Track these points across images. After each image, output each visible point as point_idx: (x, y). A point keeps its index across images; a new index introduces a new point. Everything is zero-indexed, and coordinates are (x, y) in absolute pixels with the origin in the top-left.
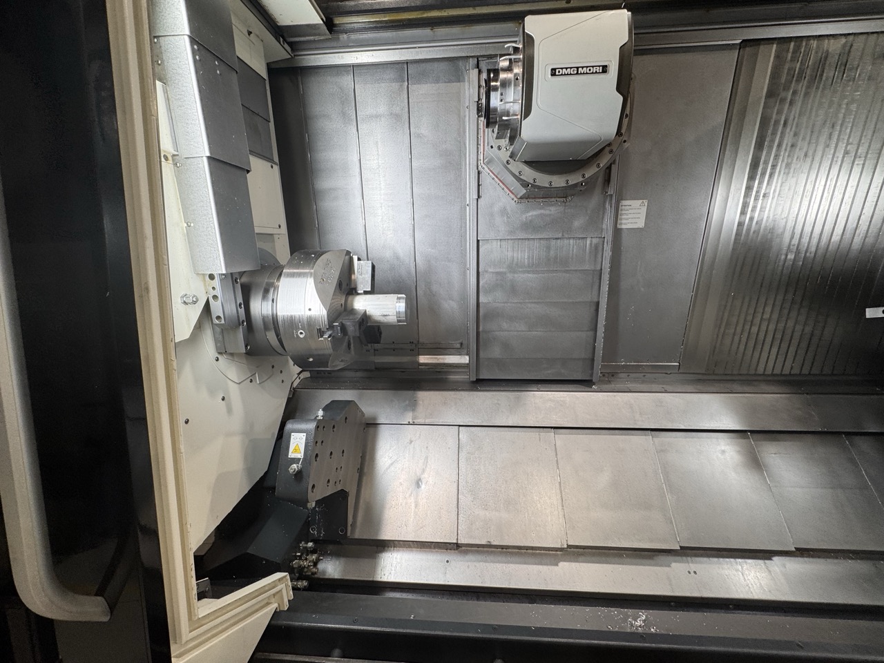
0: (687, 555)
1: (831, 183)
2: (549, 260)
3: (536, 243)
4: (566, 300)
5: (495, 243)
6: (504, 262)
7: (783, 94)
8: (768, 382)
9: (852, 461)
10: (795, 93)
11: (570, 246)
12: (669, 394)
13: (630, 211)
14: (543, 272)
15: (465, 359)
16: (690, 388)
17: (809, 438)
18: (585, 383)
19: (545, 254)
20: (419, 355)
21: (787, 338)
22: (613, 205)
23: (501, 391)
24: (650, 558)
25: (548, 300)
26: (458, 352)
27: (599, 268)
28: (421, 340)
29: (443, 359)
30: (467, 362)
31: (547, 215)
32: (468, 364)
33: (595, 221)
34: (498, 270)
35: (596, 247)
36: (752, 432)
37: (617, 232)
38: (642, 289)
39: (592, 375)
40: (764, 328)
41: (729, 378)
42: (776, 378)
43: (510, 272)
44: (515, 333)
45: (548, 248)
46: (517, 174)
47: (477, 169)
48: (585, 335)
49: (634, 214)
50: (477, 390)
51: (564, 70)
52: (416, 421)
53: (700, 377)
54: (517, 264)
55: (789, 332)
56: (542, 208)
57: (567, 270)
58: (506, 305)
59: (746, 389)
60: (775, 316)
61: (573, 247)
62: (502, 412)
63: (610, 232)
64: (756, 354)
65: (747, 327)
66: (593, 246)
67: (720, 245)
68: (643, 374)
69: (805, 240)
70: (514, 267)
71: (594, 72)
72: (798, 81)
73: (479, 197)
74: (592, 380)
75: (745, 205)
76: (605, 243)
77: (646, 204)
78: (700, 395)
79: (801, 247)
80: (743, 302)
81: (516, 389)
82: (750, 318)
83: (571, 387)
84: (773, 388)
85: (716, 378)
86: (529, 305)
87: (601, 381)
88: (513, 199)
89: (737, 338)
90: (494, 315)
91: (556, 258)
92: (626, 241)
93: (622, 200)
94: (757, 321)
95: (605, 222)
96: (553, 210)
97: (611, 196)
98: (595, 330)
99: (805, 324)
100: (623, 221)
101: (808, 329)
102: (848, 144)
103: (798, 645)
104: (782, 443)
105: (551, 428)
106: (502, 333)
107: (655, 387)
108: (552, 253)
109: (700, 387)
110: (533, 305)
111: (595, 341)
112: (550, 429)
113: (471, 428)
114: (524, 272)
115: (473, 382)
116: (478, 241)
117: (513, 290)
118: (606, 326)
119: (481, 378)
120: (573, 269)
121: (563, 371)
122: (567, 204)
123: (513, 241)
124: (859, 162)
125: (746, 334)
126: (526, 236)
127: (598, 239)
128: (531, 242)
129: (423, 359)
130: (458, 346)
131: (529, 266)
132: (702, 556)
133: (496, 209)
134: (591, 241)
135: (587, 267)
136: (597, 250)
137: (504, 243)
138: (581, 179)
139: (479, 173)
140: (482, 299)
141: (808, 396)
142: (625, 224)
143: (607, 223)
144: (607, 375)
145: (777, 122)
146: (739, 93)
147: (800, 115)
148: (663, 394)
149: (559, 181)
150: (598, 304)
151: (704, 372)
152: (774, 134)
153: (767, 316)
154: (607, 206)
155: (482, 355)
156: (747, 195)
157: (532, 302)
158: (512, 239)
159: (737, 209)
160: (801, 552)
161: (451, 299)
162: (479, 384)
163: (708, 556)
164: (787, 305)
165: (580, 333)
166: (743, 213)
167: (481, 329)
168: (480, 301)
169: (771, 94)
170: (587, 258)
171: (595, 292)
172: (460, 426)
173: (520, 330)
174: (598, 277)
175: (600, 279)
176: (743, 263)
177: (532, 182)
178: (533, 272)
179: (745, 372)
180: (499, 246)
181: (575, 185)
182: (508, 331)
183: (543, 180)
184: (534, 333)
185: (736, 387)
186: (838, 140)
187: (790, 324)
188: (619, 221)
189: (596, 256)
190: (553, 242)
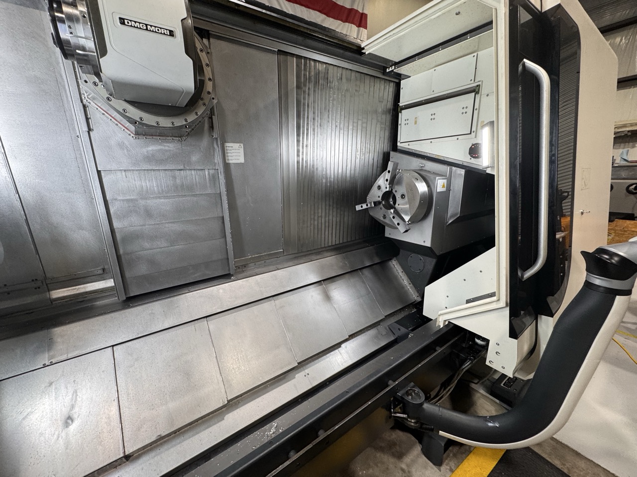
0: (302, 366)
1: (333, 142)
2: (177, 187)
3: (162, 174)
4: (198, 218)
5: (119, 173)
6: (133, 191)
7: (304, 88)
8: (327, 251)
9: (363, 282)
10: (309, 89)
11: (193, 176)
12: (280, 270)
13: (233, 151)
14: (174, 197)
15: (110, 283)
16: (291, 263)
17: (347, 276)
18: (226, 277)
19: (172, 182)
20: (49, 291)
21: (331, 225)
22: (220, 146)
23: (154, 301)
24: (284, 378)
25: (183, 219)
26: (101, 277)
27: (219, 192)
28: (48, 275)
29: (85, 288)
30: (113, 284)
31: (167, 151)
32: (114, 286)
33: (208, 157)
34: (128, 198)
35: (213, 176)
36: (323, 280)
37: (227, 166)
38: (252, 205)
39: (229, 270)
40: (320, 221)
41: (310, 252)
42: (330, 248)
43: (142, 199)
44: (159, 250)
45: (174, 177)
46: (122, 112)
47: (82, 101)
48: (219, 242)
49: (236, 153)
50: (129, 307)
51: (133, 23)
52: (54, 361)
53: (296, 255)
54: (147, 192)
55: (331, 221)
56: (160, 144)
57: (194, 195)
58: (143, 227)
59: (318, 257)
60: (323, 214)
61: (195, 177)
62: (158, 318)
63: (221, 165)
64: (319, 236)
65: (312, 222)
66: (211, 175)
67: (290, 175)
68: (263, 261)
69: (328, 172)
70: (144, 194)
71: (163, 33)
72: (309, 82)
73: (90, 130)
74: (230, 274)
75: (298, 151)
76: (219, 174)
77: (243, 147)
78: (296, 266)
79: (327, 175)
80: (308, 207)
81: (169, 296)
82: (312, 217)
83: (216, 282)
84: (329, 254)
85: (305, 254)
86: (167, 225)
87: (237, 273)
88: (130, 135)
89: (309, 229)
90: (133, 237)
91: (182, 186)
92: (234, 172)
93: (226, 142)
94: (316, 218)
95: (216, 159)
96: (171, 146)
97: (217, 139)
98: (225, 236)
99: (337, 217)
100: (230, 158)
101: (338, 219)
102: (336, 122)
103: (347, 392)
104: (337, 282)
105: (204, 317)
106: (145, 252)
107: (271, 268)
108: (178, 181)
109: (296, 262)
110: (170, 225)
111: (226, 245)
112: (203, 319)
113: (127, 344)
114: (156, 198)
115: (124, 301)
116: (99, 172)
117: (148, 213)
118: (232, 233)
119: (132, 295)
120: (198, 193)
121: (207, 272)
122: (183, 142)
123: (138, 172)
124: (342, 132)
125: (312, 226)
126: (150, 168)
127: (213, 170)
128: (157, 172)
129: (58, 294)
130: (100, 272)
131: (159, 193)
132: (310, 362)
133: (113, 142)
134: (209, 172)
135: (209, 191)
136: (214, 179)
137: (129, 174)
138: (185, 123)
139: (84, 107)
140: (116, 224)
141: (344, 254)
142: (231, 160)
143: (218, 159)
144: (241, 267)
145: (304, 104)
146: (282, 82)
147: (314, 102)
148: (277, 271)
149: (165, 122)
150: (223, 217)
151: (297, 252)
152: (304, 110)
153: (320, 215)
154: (215, 146)
155: (128, 275)
156: (298, 145)
157: (169, 223)
158: (137, 170)
159: (294, 153)
160: (352, 336)
161: (81, 228)
162: (131, 301)
163: (313, 360)
164: (328, 208)
165: (214, 241)
166: (298, 155)
167: (121, 251)
168: (115, 227)
169: (298, 87)
170: (208, 185)
171: (219, 210)
172: (113, 346)
173: (162, 246)
174: (220, 199)
175: (221, 200)
176: (304, 185)
177: (139, 120)
178: (165, 197)
179: (323, 246)
180: (124, 176)
181: (181, 127)
182: (151, 249)
183: (150, 119)
184: (176, 247)
185: (313, 257)
186: (332, 120)
187: (331, 217)
188: (226, 158)
189: (215, 184)
190: (177, 173)
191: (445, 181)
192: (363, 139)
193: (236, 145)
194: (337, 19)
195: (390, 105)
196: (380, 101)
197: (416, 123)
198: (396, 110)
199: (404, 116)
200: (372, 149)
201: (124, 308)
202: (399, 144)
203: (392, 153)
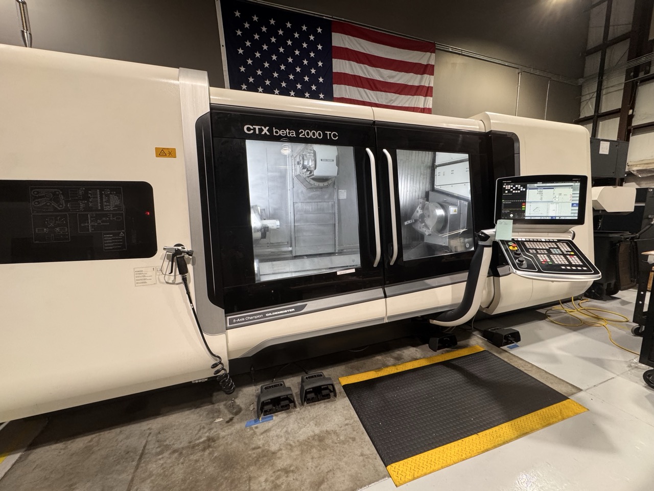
2: (318, 209)
3: (314, 204)
4: (325, 224)
5: (299, 203)
6: (303, 211)
11: (325, 205)
13: (342, 193)
14: (316, 214)
15: (289, 249)
18: (334, 254)
19: (316, 207)
22: (336, 191)
25: (318, 224)
26: (287, 246)
27: (334, 212)
28: (271, 242)
29: (280, 249)
30: (292, 249)
31: (316, 194)
33: (331, 196)
34: (301, 213)
37: (339, 200)
39: (335, 250)
43: (305, 214)
45: (318, 205)
46: (309, 182)
47: (292, 178)
48: (332, 236)
50: (296, 259)
51: (324, 160)
54: (308, 211)
56: (315, 192)
57: (324, 213)
58: (304, 226)
62: (307, 265)
63: (337, 200)
70: (306, 212)
71: (331, 161)
73: (293, 187)
74: (335, 252)
76: (335, 204)
77: (346, 191)
86: (312, 226)
87: (338, 252)
88: (305, 188)
90: (300, 230)
91: (320, 209)
92: (342, 203)
93: (339, 190)
95: (334, 197)
96: (318, 192)
97: (336, 188)
98: (335, 234)
106: (303, 237)
108: (319, 207)
110: (314, 226)
111: (335, 238)
114: (310, 214)
115: (294, 257)
116: (294, 203)
117: (306, 220)
118: (338, 232)
119: (297, 255)
120: (326, 212)
122: (323, 191)
123: (306, 203)
126: (310, 201)
127: (333, 202)
128: (312, 203)
129: (273, 250)
131: (311, 212)
133: (299, 191)
134: (331, 203)
135: (330, 211)
136: (333, 206)
137: (303, 204)
138: (327, 184)
139: (293, 180)
140: (296, 224)
142: (341, 197)
144: (340, 250)
149: (321, 184)
150: (335, 224)
155: (297, 245)
165: (330, 235)
167: (296, 236)
170: (330, 208)
171: (334, 220)
173: (309, 235)
174: (334, 215)
177: (313, 184)
178: (313, 214)
180: (301, 205)
181: (325, 186)
182: (306, 236)
183: (317, 184)
184: (315, 236)
188: (339, 196)
189: (333, 208)
190: (319, 203)
191: (456, 209)
192: (412, 184)
193: (343, 191)
194: (408, 95)
195: (430, 164)
196: (422, 163)
197: (444, 175)
198: (433, 167)
199: (438, 170)
200: (417, 190)
201: (292, 259)
202: (435, 187)
203: (430, 193)
